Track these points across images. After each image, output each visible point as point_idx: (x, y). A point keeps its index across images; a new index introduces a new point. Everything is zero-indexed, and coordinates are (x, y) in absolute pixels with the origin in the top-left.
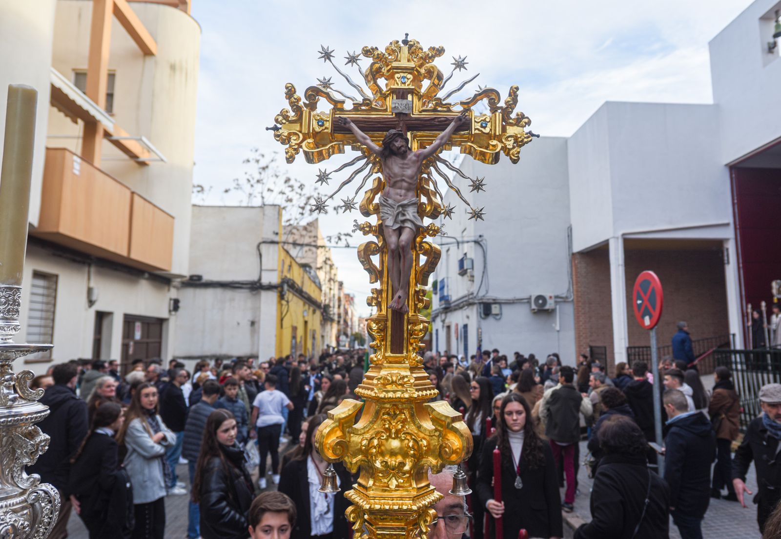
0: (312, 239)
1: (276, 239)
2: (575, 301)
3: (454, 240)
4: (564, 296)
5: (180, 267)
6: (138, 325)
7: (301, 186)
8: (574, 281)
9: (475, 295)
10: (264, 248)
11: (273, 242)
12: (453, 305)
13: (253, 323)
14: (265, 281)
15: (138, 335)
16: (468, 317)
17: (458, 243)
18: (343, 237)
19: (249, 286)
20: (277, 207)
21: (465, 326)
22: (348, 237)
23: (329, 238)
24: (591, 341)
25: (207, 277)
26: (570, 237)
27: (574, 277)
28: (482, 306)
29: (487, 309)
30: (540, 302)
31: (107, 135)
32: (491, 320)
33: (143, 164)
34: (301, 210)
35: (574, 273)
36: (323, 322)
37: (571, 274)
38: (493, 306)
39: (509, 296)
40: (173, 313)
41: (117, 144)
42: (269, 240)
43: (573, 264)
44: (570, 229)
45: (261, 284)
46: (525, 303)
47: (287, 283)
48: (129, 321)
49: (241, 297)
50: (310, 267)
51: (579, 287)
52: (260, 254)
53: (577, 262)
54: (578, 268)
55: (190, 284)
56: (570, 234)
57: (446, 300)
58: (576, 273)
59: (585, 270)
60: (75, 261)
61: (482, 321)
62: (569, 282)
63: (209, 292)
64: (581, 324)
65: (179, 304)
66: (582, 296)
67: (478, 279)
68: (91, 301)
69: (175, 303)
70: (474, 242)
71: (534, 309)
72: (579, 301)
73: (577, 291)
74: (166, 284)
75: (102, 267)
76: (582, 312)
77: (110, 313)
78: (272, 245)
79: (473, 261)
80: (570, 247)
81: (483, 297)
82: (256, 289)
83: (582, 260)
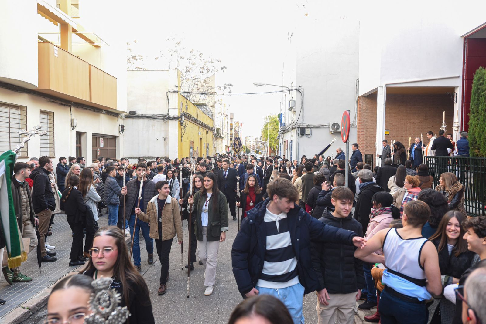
1: (177, 90)
2: (358, 126)
3: (287, 89)
4: (351, 123)
5: (122, 107)
6: (102, 139)
7: (200, 54)
8: (358, 114)
9: (295, 123)
10: (169, 94)
12: (286, 129)
13: (165, 139)
14: (171, 115)
15: (102, 145)
16: (292, 136)
17: (289, 91)
18: (227, 87)
19: (162, 117)
20: (177, 70)
21: (292, 141)
22: (230, 87)
23: (219, 87)
24: (366, 151)
25: (139, 113)
26: (357, 86)
27: (358, 111)
28: (300, 129)
29: (302, 132)
30: (336, 127)
31: (74, 31)
32: (305, 137)
33: (97, 47)
34: (201, 70)
35: (358, 110)
36: (214, 139)
37: (357, 110)
38: (306, 130)
39: (317, 124)
40: (121, 133)
41: (81, 35)
42: (173, 91)
43: (358, 103)
44: (358, 81)
45: (169, 116)
46: (326, 127)
47: (185, 116)
48: (96, 137)
49: (158, 123)
50: (206, 105)
51: (361, 118)
52: (168, 99)
53: (360, 102)
54: (361, 106)
55: (130, 116)
56: (357, 84)
57: (283, 125)
58: (359, 109)
59: (366, 107)
60: (62, 104)
61: (300, 138)
62: (355, 114)
63: (141, 121)
64: (361, 141)
65: (124, 128)
66: (363, 124)
67: (297, 113)
68: (73, 126)
69: (121, 127)
70: (297, 90)
71: (332, 132)
72: (360, 127)
73: (359, 121)
74: (116, 116)
75: (78, 107)
76: (362, 133)
77: (85, 133)
78: (174, 93)
79: (295, 101)
80: (357, 93)
81: (300, 124)
82: (167, 119)
83: (364, 101)
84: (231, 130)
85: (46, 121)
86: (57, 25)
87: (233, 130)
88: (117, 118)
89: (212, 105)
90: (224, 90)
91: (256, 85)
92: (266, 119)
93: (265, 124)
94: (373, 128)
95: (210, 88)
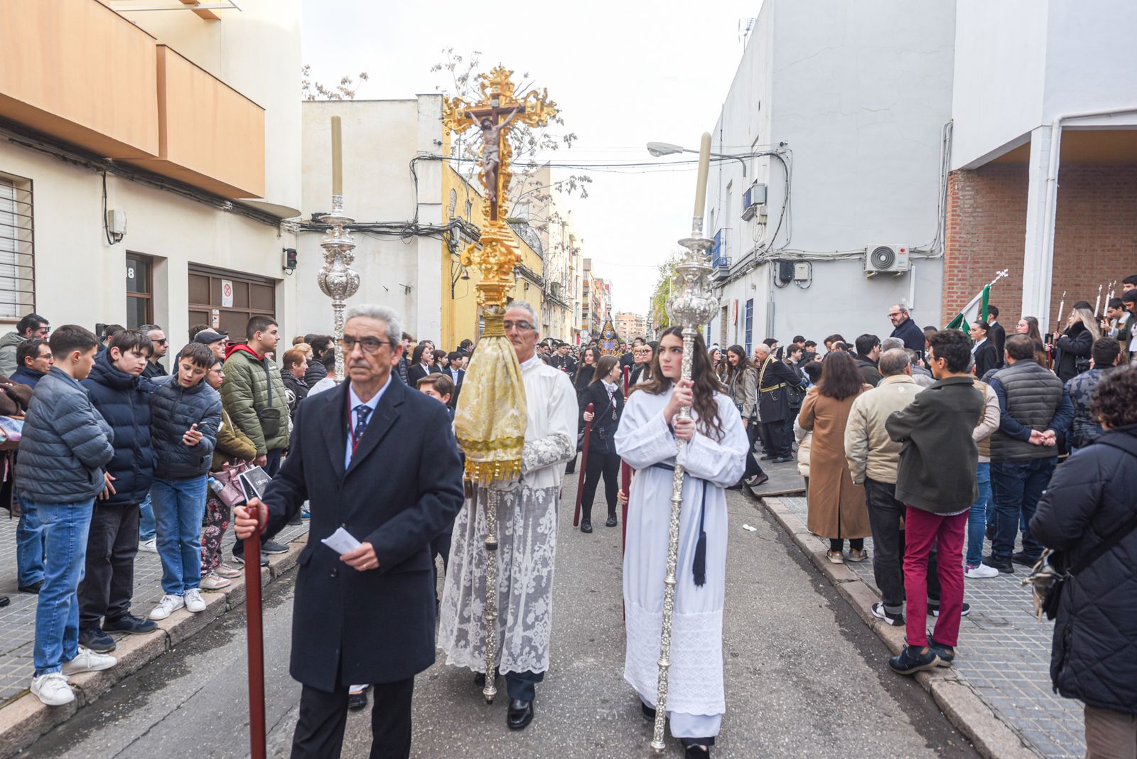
0: (534, 187)
1: (439, 152)
2: (947, 257)
4: (927, 249)
6: (227, 285)
8: (949, 223)
9: (767, 247)
10: (420, 166)
11: (433, 158)
12: (732, 272)
13: (408, 289)
14: (423, 222)
15: (228, 302)
16: (754, 287)
18: (578, 183)
19: (399, 230)
20: (440, 98)
21: (750, 303)
22: (585, 183)
23: (558, 185)
26: (948, 142)
27: (949, 215)
28: (778, 265)
29: (786, 272)
30: (883, 258)
32: (792, 288)
33: (209, 17)
35: (949, 209)
36: (545, 306)
37: (945, 210)
38: (797, 266)
39: (829, 250)
40: (289, 271)
42: (428, 155)
43: (950, 190)
44: (950, 128)
45: (416, 227)
46: (854, 260)
47: (462, 229)
48: (207, 277)
49: (389, 245)
50: (526, 223)
51: (956, 233)
52: (416, 179)
53: (956, 187)
54: (958, 198)
55: (313, 227)
56: (948, 137)
57: (721, 263)
58: (953, 207)
59: (972, 202)
60: (65, 159)
61: (777, 291)
62: (940, 225)
64: (955, 298)
65: (297, 258)
66: (962, 249)
67: (772, 221)
68: (114, 234)
69: (289, 256)
70: (772, 154)
71: (871, 272)
72: (956, 258)
73: (952, 241)
74: (271, 224)
75: (132, 179)
76: (960, 277)
77: (163, 259)
78: (433, 163)
79: (766, 189)
80: (946, 161)
81: (780, 252)
82: (410, 235)
83: (968, 184)
84: (585, 295)
87: (590, 296)
88: (275, 231)
89: (540, 224)
90: (569, 192)
91: (656, 151)
93: (660, 282)
94: (991, 263)
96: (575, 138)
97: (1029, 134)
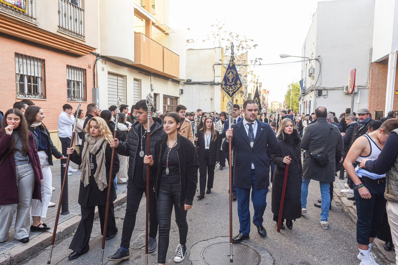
0: (243, 62)
1: (220, 62)
2: (370, 88)
3: (308, 59)
4: (364, 85)
5: (183, 76)
6: (168, 99)
7: (237, 36)
8: (370, 78)
9: (314, 86)
10: (215, 66)
11: (219, 64)
12: (306, 92)
13: (212, 99)
14: (216, 81)
15: (169, 103)
16: (311, 97)
17: (310, 60)
18: (258, 60)
19: (210, 83)
20: (221, 48)
21: (310, 101)
22: (260, 60)
23: (251, 61)
24: (376, 109)
25: (193, 81)
26: (371, 54)
27: (370, 75)
28: (317, 91)
29: (320, 93)
31: (153, 24)
32: (321, 98)
33: (167, 34)
34: (237, 48)
35: (371, 74)
37: (369, 74)
38: (323, 91)
39: (333, 86)
40: (181, 95)
41: (157, 27)
42: (218, 63)
43: (371, 68)
44: (371, 50)
45: (214, 83)
46: (340, 89)
48: (165, 97)
49: (207, 88)
51: (373, 81)
52: (214, 70)
53: (373, 67)
54: (373, 71)
55: (187, 83)
56: (371, 52)
57: (303, 89)
58: (372, 73)
59: (378, 72)
60: (146, 74)
61: (317, 98)
62: (368, 78)
63: (194, 86)
64: (372, 100)
65: (183, 92)
66: (374, 85)
67: (316, 78)
68: (152, 89)
69: (181, 91)
70: (316, 59)
71: (346, 93)
72: (372, 88)
73: (371, 83)
74: (178, 83)
75: (155, 77)
76: (373, 94)
77: (159, 94)
78: (219, 65)
79: (314, 69)
80: (371, 59)
81: (318, 87)
82: (213, 85)
83: (377, 66)
85: (136, 85)
86: (143, 21)
87: (261, 96)
88: (178, 85)
89: (245, 75)
90: (255, 63)
91: (282, 57)
92: (289, 86)
93: (288, 91)
94: (384, 89)
95: (244, 62)
96: (257, 45)
97: (388, 55)
